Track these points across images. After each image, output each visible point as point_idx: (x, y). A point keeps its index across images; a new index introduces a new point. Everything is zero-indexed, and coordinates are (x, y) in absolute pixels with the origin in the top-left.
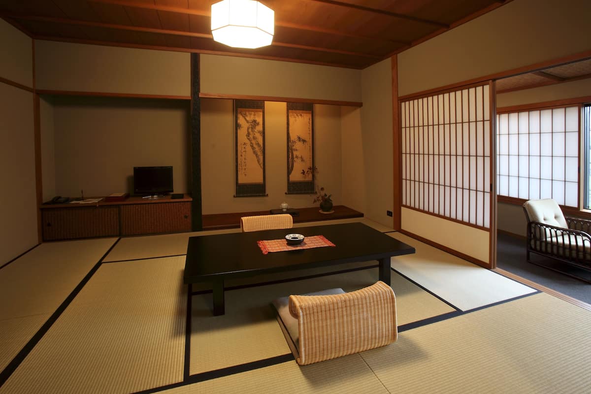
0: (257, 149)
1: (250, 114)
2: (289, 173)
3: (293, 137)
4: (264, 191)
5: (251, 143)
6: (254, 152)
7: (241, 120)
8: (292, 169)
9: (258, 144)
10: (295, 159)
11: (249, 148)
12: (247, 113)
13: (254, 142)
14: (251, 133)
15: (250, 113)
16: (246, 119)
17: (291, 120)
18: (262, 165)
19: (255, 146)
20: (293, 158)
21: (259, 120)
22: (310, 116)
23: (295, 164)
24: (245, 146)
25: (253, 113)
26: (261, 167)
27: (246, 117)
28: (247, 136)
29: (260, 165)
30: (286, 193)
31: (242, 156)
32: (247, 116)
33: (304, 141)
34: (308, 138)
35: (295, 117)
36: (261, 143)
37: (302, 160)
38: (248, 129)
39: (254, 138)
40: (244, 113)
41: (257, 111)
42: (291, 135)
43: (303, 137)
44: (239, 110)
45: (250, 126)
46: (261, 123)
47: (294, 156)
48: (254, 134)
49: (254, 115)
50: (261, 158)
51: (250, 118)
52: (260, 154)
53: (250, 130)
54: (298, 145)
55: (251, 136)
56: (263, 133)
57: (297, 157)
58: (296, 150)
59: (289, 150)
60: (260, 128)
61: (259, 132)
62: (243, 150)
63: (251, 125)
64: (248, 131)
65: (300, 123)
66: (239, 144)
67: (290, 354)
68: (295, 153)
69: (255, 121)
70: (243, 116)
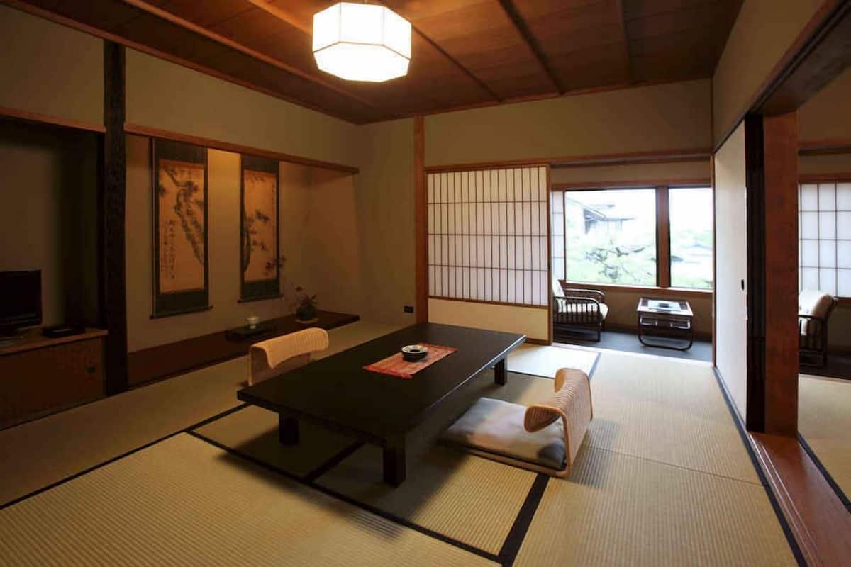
0: (194, 231)
1: (182, 171)
2: (243, 268)
3: (250, 212)
4: (207, 301)
5: (183, 221)
6: (189, 237)
7: (166, 181)
8: (248, 262)
9: (195, 223)
10: (253, 247)
11: (179, 231)
12: (177, 169)
13: (187, 219)
14: (184, 204)
15: (183, 169)
16: (173, 178)
17: (247, 184)
18: (202, 259)
19: (190, 226)
20: (249, 244)
21: (199, 182)
22: (274, 181)
23: (253, 255)
24: (171, 226)
25: (186, 170)
26: (200, 261)
27: (175, 176)
28: (175, 208)
29: (199, 257)
30: (239, 302)
31: (166, 243)
32: (176, 174)
33: (266, 219)
34: (271, 215)
35: (253, 182)
36: (201, 222)
37: (263, 248)
38: (178, 196)
39: (189, 213)
40: (171, 168)
41: (194, 167)
42: (247, 208)
43: (264, 212)
44: (162, 161)
45: (182, 192)
46: (201, 187)
47: (252, 243)
48: (190, 207)
49: (190, 173)
50: (201, 246)
51: (182, 177)
52: (199, 239)
53: (182, 198)
54: (258, 225)
55: (183, 210)
56: (205, 205)
57: (255, 243)
58: (255, 233)
59: (244, 232)
60: (199, 196)
61: (197, 202)
62: (169, 233)
63: (184, 190)
64: (177, 200)
65: (259, 191)
66: (161, 224)
67: (537, 477)
68: (252, 237)
69: (190, 184)
70: (169, 174)
